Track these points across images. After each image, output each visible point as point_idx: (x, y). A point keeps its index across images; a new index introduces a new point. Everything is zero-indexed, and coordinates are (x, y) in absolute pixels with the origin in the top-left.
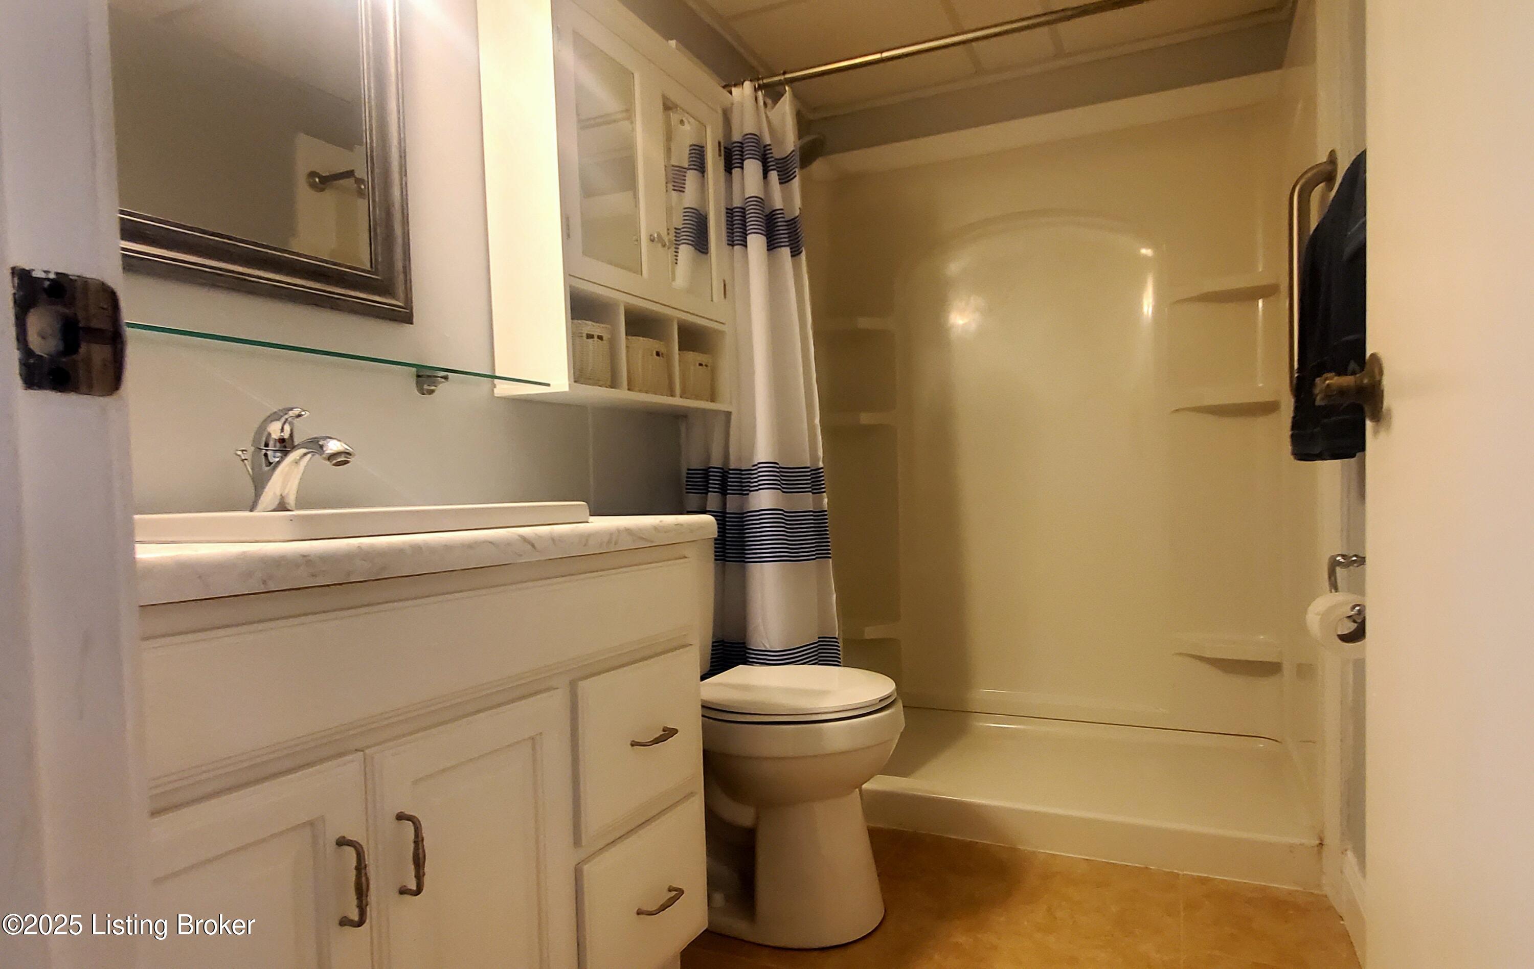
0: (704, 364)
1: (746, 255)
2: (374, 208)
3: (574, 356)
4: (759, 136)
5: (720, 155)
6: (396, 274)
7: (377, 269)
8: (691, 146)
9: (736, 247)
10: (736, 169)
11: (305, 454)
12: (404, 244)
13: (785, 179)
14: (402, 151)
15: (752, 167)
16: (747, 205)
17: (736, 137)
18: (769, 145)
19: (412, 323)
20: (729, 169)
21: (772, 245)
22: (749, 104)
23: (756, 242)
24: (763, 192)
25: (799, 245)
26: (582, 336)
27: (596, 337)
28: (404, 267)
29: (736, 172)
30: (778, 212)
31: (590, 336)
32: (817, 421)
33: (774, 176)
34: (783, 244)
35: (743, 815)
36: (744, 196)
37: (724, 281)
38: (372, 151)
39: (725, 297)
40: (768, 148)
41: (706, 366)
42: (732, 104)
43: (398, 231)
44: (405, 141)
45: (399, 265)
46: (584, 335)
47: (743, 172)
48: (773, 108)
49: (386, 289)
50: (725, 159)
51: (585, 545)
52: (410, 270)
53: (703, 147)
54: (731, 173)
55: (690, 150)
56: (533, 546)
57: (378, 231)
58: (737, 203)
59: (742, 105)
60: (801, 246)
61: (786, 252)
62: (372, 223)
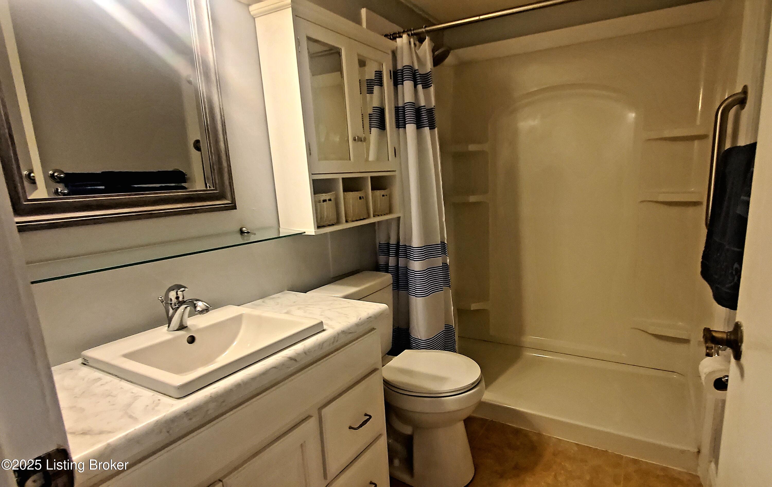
0: (385, 195)
1: (405, 133)
2: (212, 156)
3: (316, 213)
4: (412, 66)
5: (391, 78)
6: (226, 187)
7: (216, 188)
8: (376, 72)
9: (400, 129)
10: (400, 85)
11: (186, 308)
12: (228, 170)
13: (426, 86)
14: (223, 122)
15: (408, 85)
16: (405, 105)
17: (399, 67)
18: (418, 70)
19: (236, 209)
20: (396, 84)
21: (419, 126)
22: (406, 48)
23: (411, 128)
24: (414, 99)
25: (435, 126)
26: (320, 202)
27: (327, 200)
28: (230, 183)
29: (400, 87)
30: (422, 108)
31: (324, 201)
32: (444, 220)
33: (420, 87)
34: (425, 125)
35: (407, 430)
36: (404, 101)
37: (395, 148)
38: (207, 126)
39: (395, 156)
40: (417, 71)
41: (386, 195)
42: (397, 47)
43: (225, 164)
44: (224, 116)
45: (227, 182)
46: (322, 201)
47: (403, 86)
48: (420, 46)
49: (221, 196)
50: (394, 81)
51: (321, 348)
52: (233, 183)
53: (381, 72)
54: (397, 87)
55: (375, 74)
56: (295, 360)
57: (215, 167)
58: (400, 104)
59: (402, 48)
60: (435, 127)
61: (427, 130)
62: (211, 164)
